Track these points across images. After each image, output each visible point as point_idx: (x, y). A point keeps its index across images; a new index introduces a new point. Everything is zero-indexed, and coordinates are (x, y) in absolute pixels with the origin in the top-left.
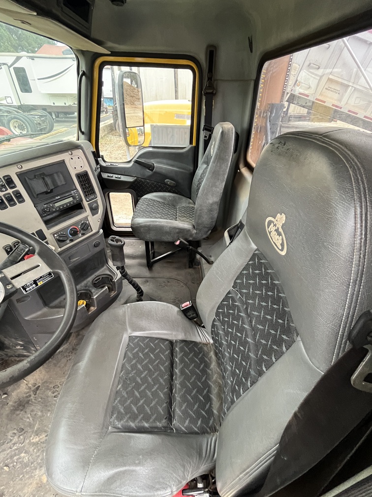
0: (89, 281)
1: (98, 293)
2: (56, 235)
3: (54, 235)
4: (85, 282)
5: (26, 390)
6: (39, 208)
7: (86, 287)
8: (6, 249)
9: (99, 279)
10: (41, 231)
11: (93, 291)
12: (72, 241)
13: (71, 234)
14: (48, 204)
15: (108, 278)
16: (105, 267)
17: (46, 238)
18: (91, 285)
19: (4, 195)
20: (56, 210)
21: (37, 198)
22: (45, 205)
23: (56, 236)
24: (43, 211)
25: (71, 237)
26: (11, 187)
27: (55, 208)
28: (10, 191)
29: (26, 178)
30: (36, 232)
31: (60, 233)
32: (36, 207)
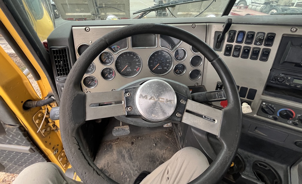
0: (254, 158)
1: (249, 177)
2: (264, 103)
3: (263, 102)
4: (250, 154)
5: (160, 155)
6: (273, 74)
7: (246, 158)
8: (218, 84)
9: (266, 167)
10: (255, 91)
11: (248, 169)
12: (275, 119)
13: (280, 114)
14: (287, 76)
15: (276, 178)
16: (284, 166)
17: (253, 99)
18: (252, 163)
19: (254, 48)
20: (290, 84)
21: (282, 64)
22: (282, 74)
23: (263, 104)
24: (275, 78)
25: (277, 116)
26: (266, 44)
27: (290, 83)
28: (262, 47)
29: (290, 43)
30: (250, 89)
31: (270, 105)
32: (272, 71)
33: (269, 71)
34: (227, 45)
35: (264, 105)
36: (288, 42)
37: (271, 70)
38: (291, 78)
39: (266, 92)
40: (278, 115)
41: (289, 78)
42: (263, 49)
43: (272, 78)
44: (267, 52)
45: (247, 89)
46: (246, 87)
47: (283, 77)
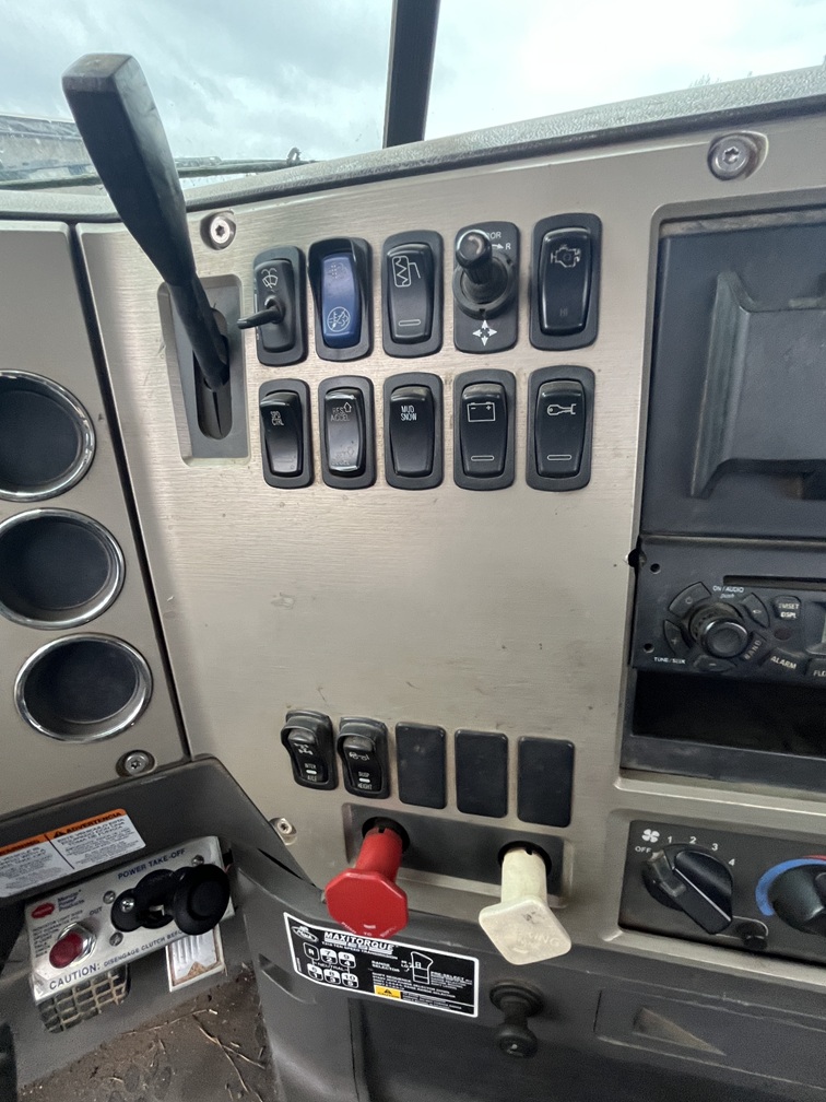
2: (651, 836)
3: (636, 828)
6: (662, 589)
10: (563, 755)
12: (752, 945)
13: (776, 898)
14: (766, 594)
17: (564, 819)
19: (464, 381)
20: (805, 666)
21: (707, 492)
22: (729, 580)
23: (648, 844)
24: (681, 627)
25: (760, 916)
26: (546, 332)
27: (798, 655)
28: (524, 361)
29: (724, 288)
30: (526, 746)
31: (693, 841)
32: (645, 570)
33: (626, 570)
34: (267, 389)
35: (654, 847)
36: (714, 284)
37: (634, 559)
38: (799, 612)
39: (646, 742)
40: (767, 910)
41: (789, 611)
42: (536, 375)
43: (658, 633)
44: (566, 401)
45: (500, 743)
46: (492, 730)
47: (741, 614)
